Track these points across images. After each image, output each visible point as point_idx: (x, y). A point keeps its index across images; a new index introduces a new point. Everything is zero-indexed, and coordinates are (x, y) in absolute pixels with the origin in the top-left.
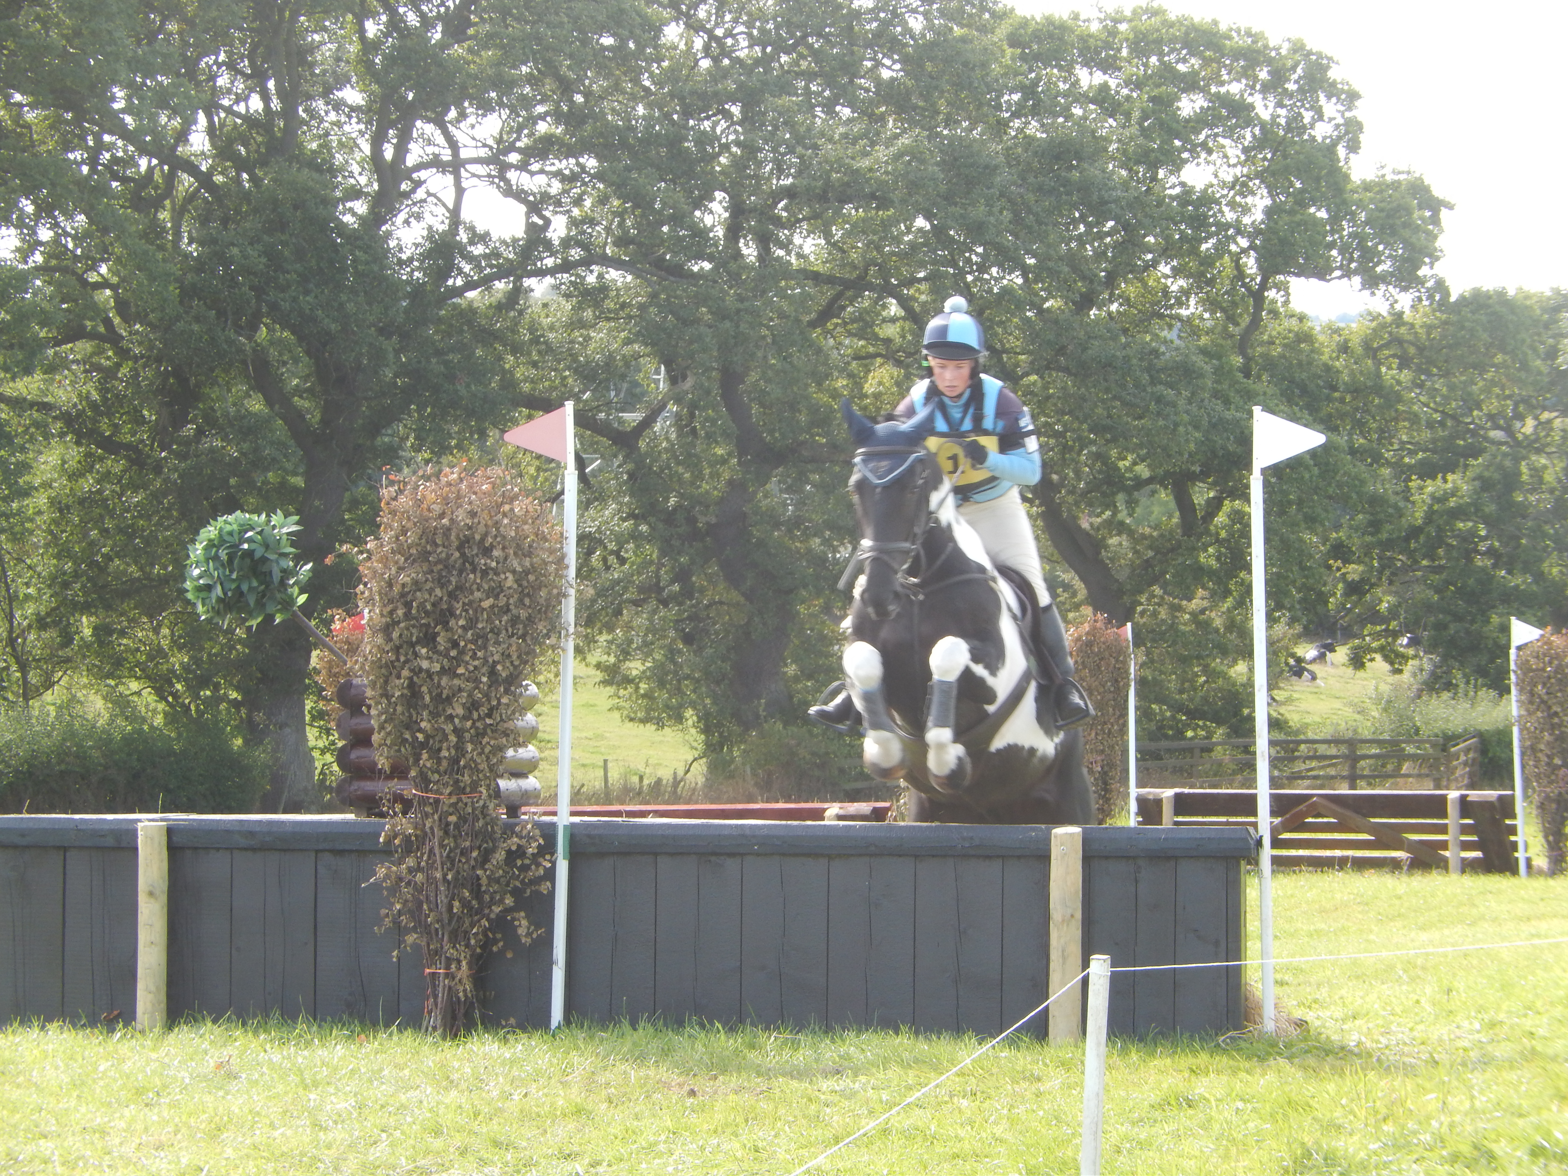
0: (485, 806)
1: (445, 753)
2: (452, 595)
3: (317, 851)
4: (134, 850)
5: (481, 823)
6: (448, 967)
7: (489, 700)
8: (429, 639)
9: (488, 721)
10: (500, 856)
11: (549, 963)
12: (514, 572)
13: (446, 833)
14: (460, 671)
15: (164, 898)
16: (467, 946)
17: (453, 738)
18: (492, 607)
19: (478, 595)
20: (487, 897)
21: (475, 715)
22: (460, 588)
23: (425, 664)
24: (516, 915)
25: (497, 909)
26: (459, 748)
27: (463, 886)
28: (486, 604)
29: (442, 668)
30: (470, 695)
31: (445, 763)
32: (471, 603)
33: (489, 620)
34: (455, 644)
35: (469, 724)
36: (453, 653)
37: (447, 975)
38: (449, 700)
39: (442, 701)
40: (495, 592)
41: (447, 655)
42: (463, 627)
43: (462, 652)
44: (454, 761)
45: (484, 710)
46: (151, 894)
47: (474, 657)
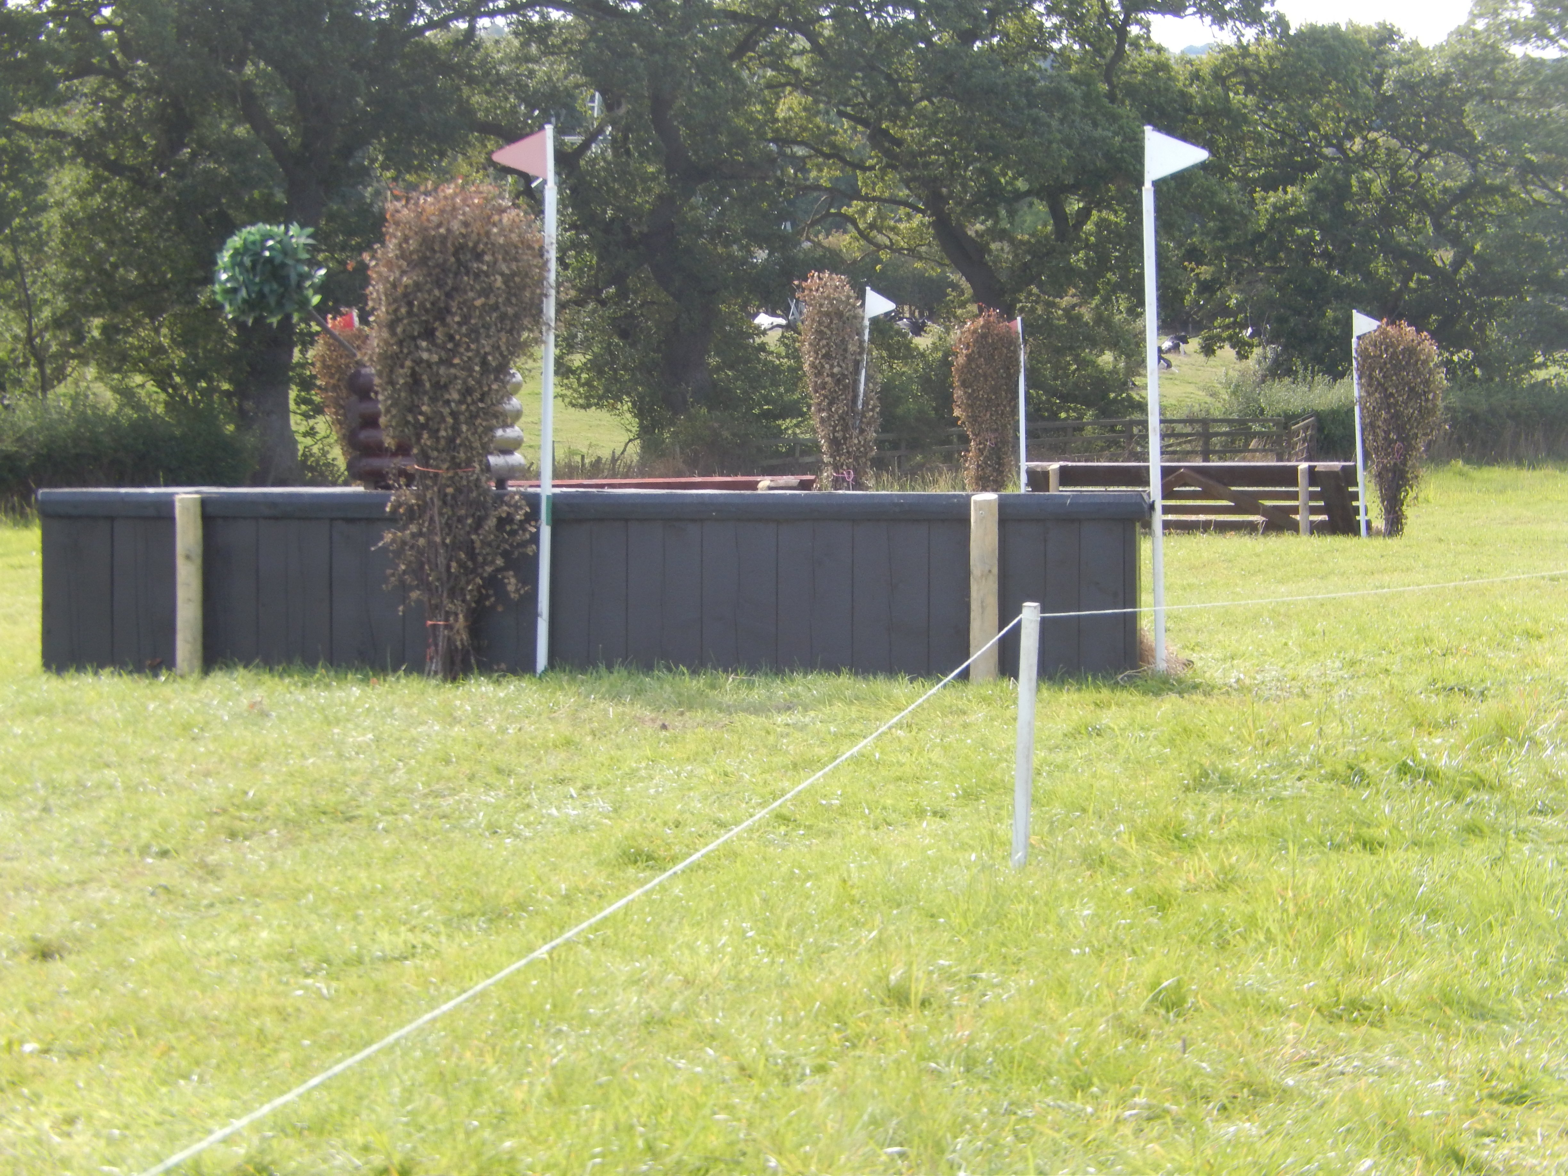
0: (478, 480)
1: (443, 433)
2: (448, 295)
3: (332, 520)
4: (172, 519)
5: (474, 494)
6: (447, 620)
7: (481, 387)
8: (429, 334)
9: (481, 405)
10: (492, 522)
11: (535, 615)
12: (502, 274)
13: (445, 503)
14: (456, 361)
15: (198, 561)
16: (464, 601)
17: (450, 420)
18: (483, 305)
19: (471, 294)
20: (480, 559)
21: (469, 400)
22: (455, 289)
23: (425, 356)
24: (506, 574)
25: (489, 569)
26: (456, 429)
27: (460, 549)
28: (478, 303)
29: (440, 359)
30: (465, 382)
31: (443, 442)
32: (465, 302)
33: (481, 317)
34: (451, 338)
35: (464, 407)
36: (450, 346)
37: (446, 627)
38: (445, 387)
39: (440, 387)
40: (486, 292)
41: (444, 348)
42: (458, 323)
43: (457, 345)
44: (451, 440)
45: (477, 395)
46: (188, 557)
47: (468, 349)
